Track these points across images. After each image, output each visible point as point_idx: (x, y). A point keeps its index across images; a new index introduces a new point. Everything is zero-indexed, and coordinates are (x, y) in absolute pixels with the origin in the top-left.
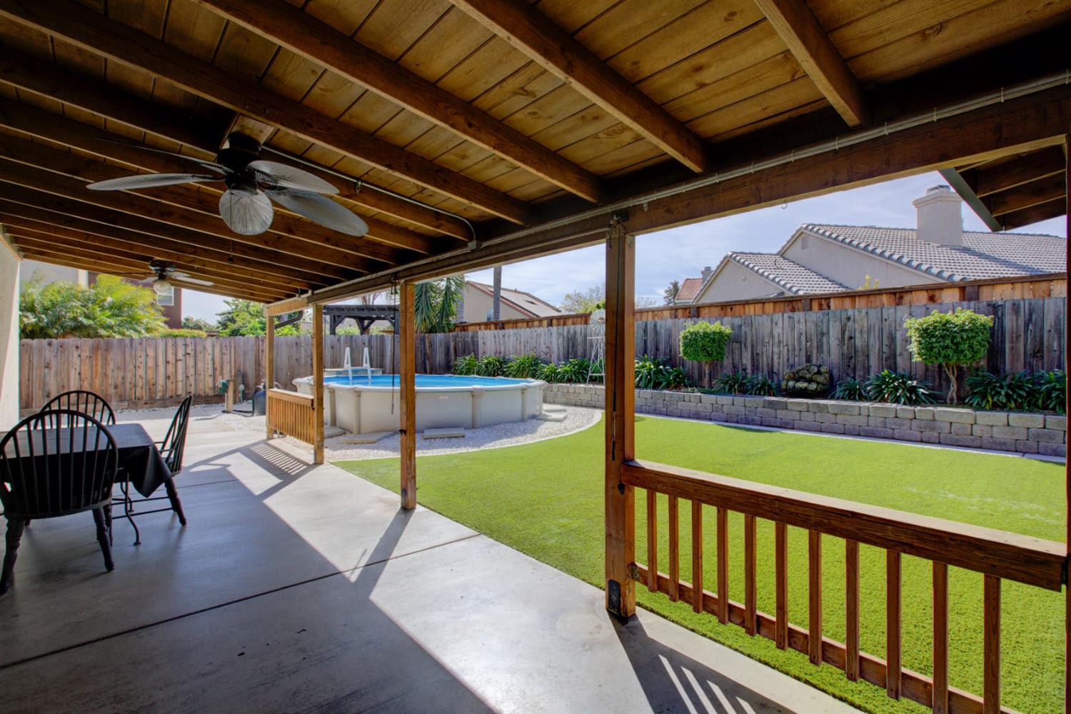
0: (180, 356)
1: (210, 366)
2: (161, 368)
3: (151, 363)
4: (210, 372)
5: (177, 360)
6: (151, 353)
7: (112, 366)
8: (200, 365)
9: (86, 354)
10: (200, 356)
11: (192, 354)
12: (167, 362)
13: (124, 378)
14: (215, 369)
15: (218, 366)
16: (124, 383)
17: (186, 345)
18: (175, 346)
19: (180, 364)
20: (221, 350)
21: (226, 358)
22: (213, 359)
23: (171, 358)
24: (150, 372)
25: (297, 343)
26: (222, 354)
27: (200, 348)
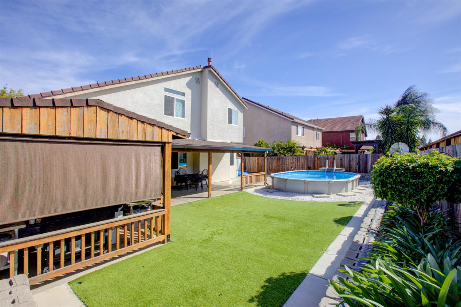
0: (294, 162)
1: (301, 165)
2: (290, 165)
3: (288, 163)
4: (301, 166)
5: (293, 163)
6: (288, 160)
7: (280, 163)
8: (299, 164)
9: (276, 160)
10: (299, 161)
11: (297, 161)
12: (291, 163)
13: (282, 167)
14: (302, 166)
15: (303, 165)
16: (282, 168)
17: (295, 158)
18: (293, 158)
19: (294, 164)
20: (304, 160)
21: (305, 162)
22: (302, 163)
23: (292, 162)
24: (288, 165)
25: (327, 158)
26: (304, 161)
27: (298, 159)
